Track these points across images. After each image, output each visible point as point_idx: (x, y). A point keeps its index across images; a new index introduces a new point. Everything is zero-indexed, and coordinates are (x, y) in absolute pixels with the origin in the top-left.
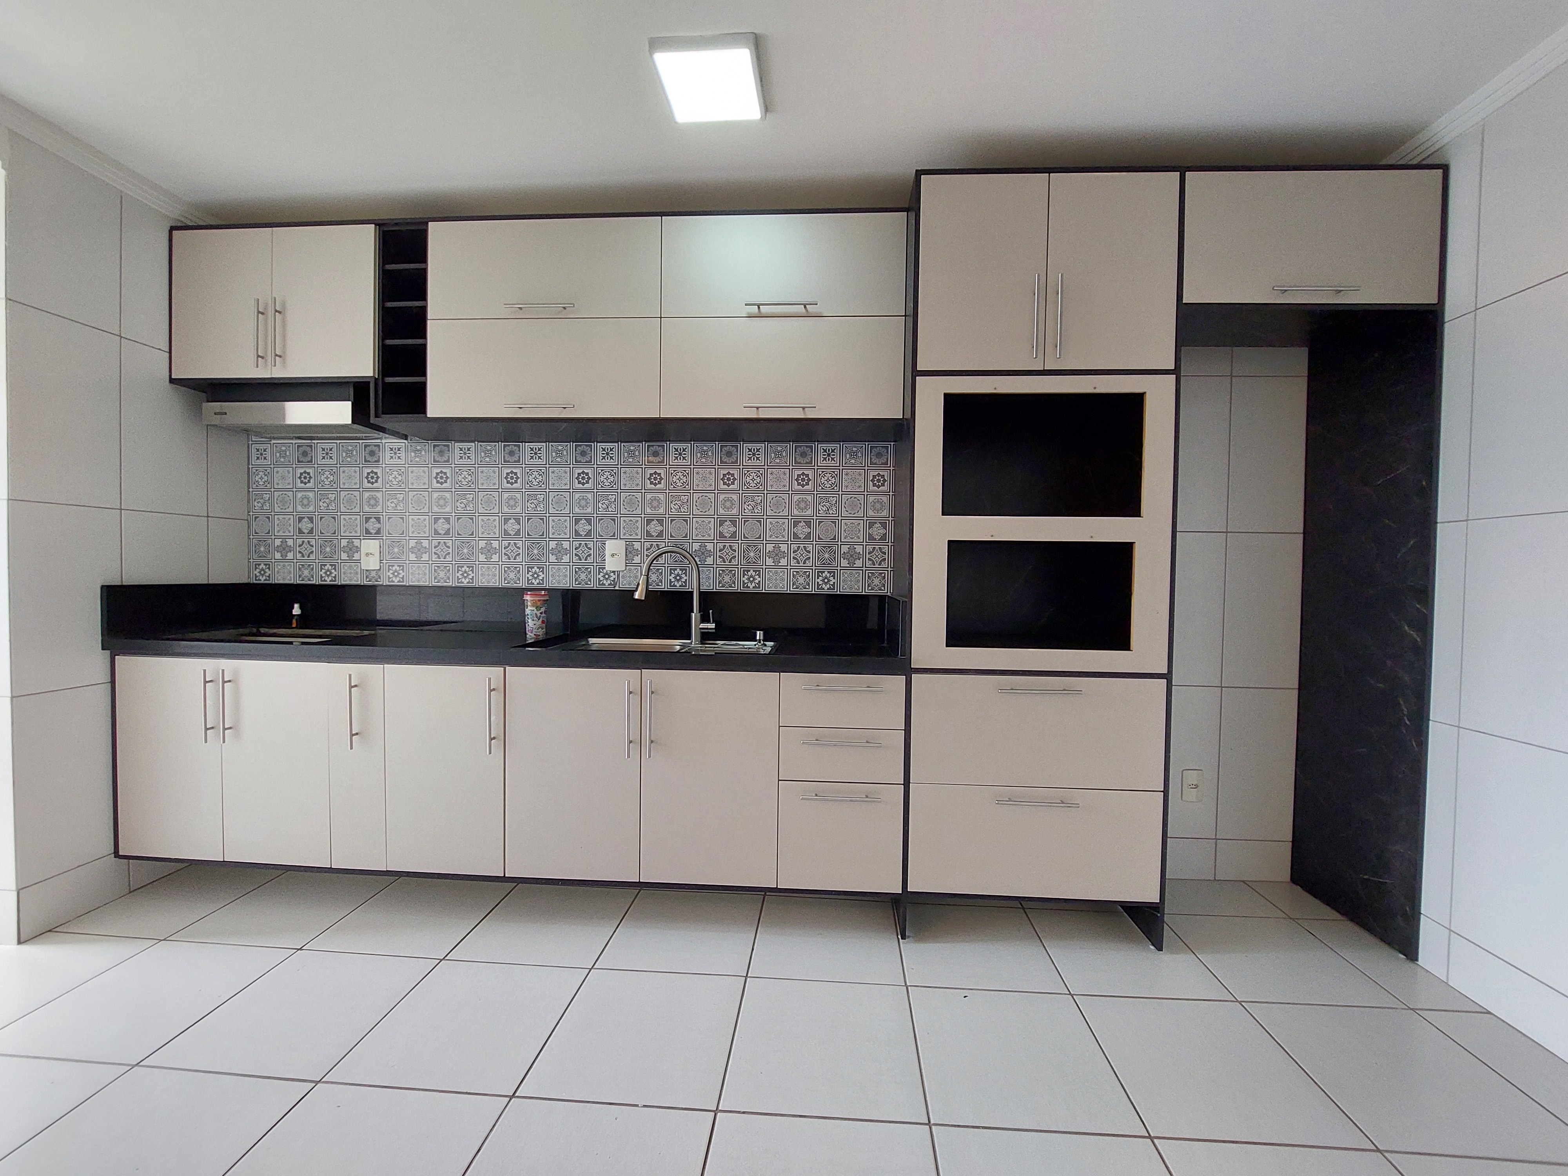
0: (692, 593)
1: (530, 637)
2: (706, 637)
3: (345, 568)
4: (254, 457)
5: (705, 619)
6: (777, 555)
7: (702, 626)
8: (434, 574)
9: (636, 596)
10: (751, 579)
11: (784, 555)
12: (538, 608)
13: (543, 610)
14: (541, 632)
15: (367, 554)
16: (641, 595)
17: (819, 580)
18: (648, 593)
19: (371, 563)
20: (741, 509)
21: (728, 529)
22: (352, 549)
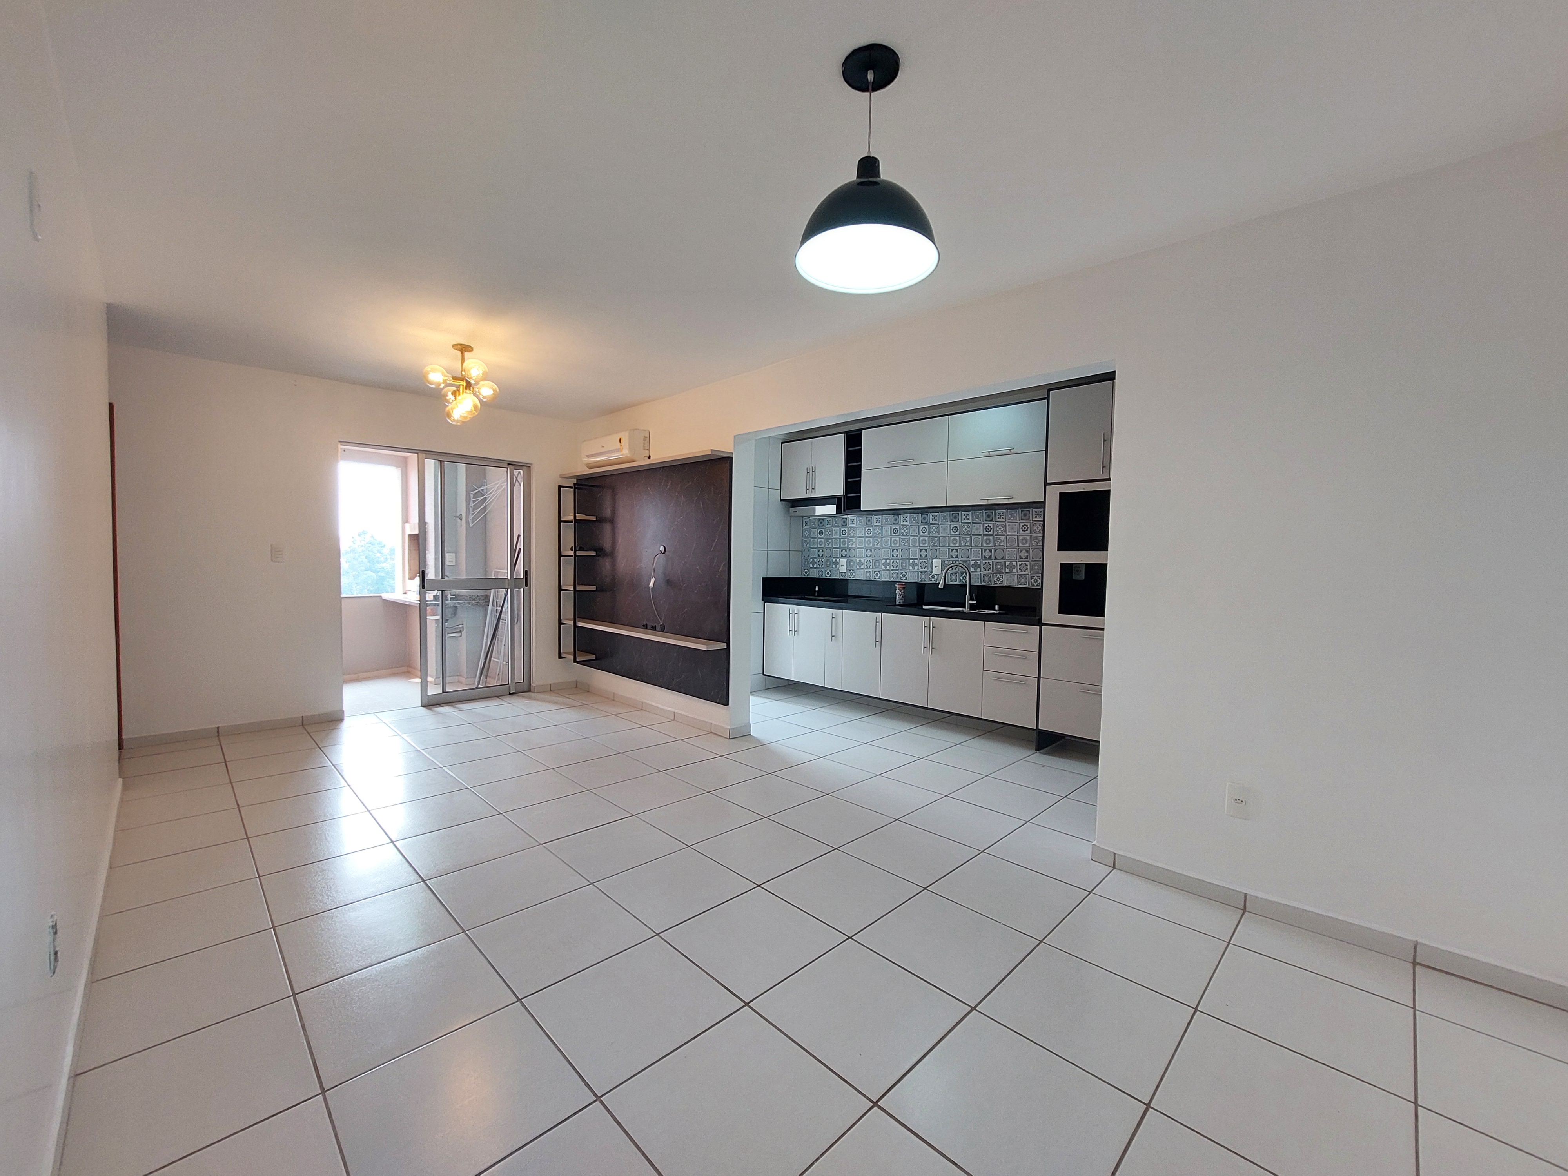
0: (967, 585)
1: (897, 603)
2: (972, 607)
3: (833, 571)
4: (804, 525)
5: (971, 599)
6: (1011, 567)
7: (971, 602)
8: (865, 574)
9: (939, 587)
10: (998, 579)
11: (1014, 567)
12: (900, 591)
13: (902, 591)
14: (901, 601)
15: (842, 566)
16: (941, 586)
17: (1032, 581)
18: (945, 584)
19: (843, 569)
20: (994, 544)
21: (987, 554)
22: (837, 563)
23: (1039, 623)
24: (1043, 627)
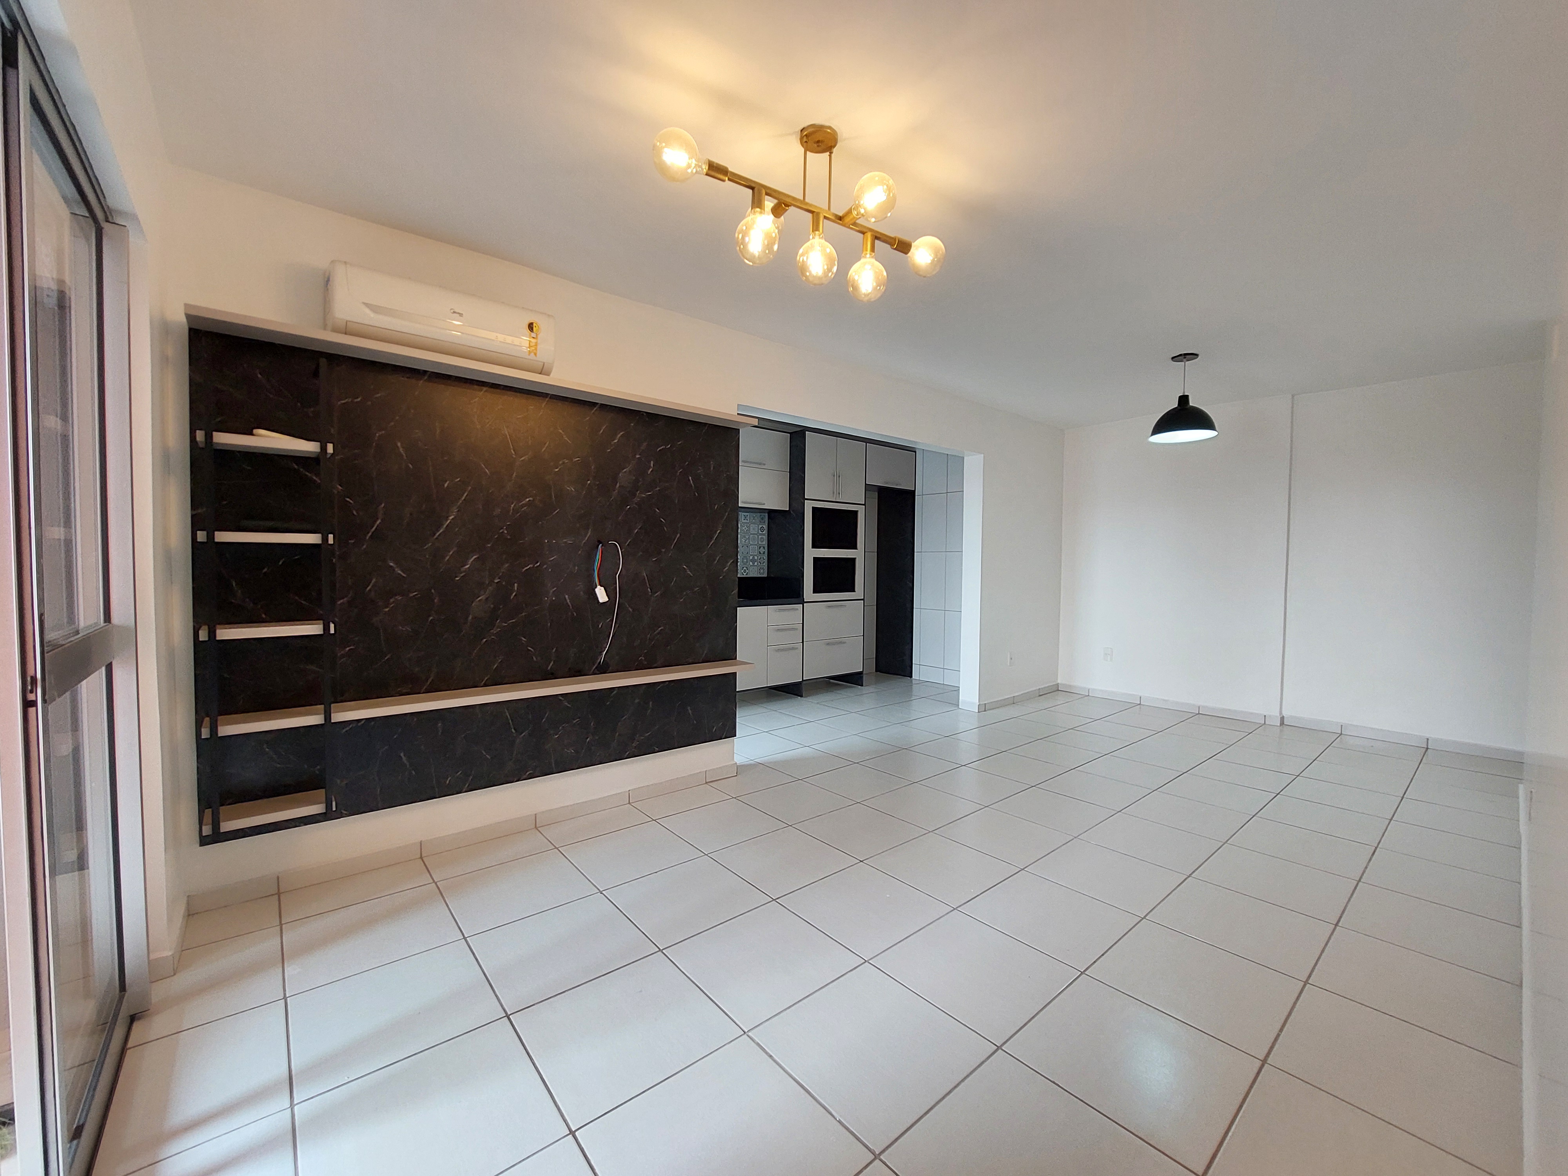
23: (803, 602)
24: (805, 604)
